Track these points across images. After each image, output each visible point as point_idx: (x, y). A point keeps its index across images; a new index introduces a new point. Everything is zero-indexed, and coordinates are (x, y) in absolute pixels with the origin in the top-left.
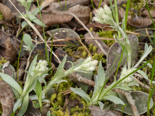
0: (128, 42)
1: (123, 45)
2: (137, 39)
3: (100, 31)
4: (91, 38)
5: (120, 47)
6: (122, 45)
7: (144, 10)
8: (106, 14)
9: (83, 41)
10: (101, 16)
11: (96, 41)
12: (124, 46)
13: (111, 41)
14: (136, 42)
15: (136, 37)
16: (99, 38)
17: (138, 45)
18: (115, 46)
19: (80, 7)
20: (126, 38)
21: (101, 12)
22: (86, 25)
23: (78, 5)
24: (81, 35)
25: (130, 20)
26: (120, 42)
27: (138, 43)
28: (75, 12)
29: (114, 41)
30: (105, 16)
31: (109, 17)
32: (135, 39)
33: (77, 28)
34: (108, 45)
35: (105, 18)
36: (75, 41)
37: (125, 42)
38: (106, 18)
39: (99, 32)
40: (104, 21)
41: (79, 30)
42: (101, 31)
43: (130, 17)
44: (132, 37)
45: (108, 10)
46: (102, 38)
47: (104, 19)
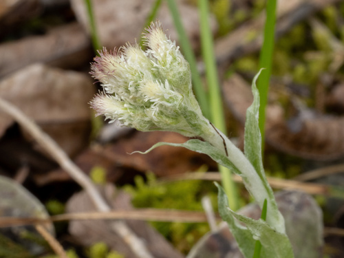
0: (279, 224)
1: (256, 238)
2: (313, 213)
3: (139, 181)
4: (95, 215)
5: (235, 251)
6: (245, 238)
7: (335, 83)
8: (158, 76)
9: (62, 230)
10: (137, 91)
11: (123, 231)
12: (258, 242)
13: (191, 228)
14: (310, 228)
15: (308, 204)
16: (136, 215)
17: (320, 242)
18: (210, 248)
19: (44, 75)
20: (269, 205)
21: (136, 66)
22: (73, 157)
23: (36, 69)
24: (54, 205)
25: (276, 127)
26: (238, 225)
27: (320, 230)
28: (22, 101)
29: (206, 224)
30: (152, 89)
31: (174, 93)
32: (305, 214)
33: (34, 171)
34: (181, 246)
35: (156, 100)
36: (24, 234)
37: (261, 221)
38: (163, 98)
39: (133, 184)
40: (153, 113)
41: (42, 180)
42: (145, 180)
43: (275, 113)
44: (290, 202)
45: (169, 59)
46: (151, 215)
47: (148, 105)
